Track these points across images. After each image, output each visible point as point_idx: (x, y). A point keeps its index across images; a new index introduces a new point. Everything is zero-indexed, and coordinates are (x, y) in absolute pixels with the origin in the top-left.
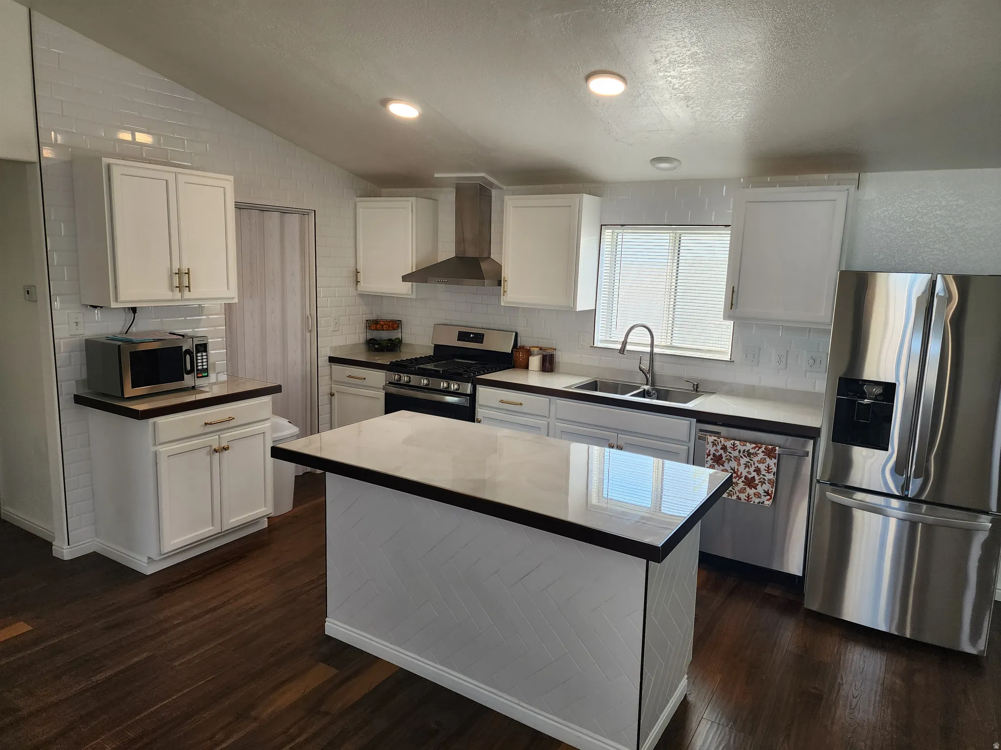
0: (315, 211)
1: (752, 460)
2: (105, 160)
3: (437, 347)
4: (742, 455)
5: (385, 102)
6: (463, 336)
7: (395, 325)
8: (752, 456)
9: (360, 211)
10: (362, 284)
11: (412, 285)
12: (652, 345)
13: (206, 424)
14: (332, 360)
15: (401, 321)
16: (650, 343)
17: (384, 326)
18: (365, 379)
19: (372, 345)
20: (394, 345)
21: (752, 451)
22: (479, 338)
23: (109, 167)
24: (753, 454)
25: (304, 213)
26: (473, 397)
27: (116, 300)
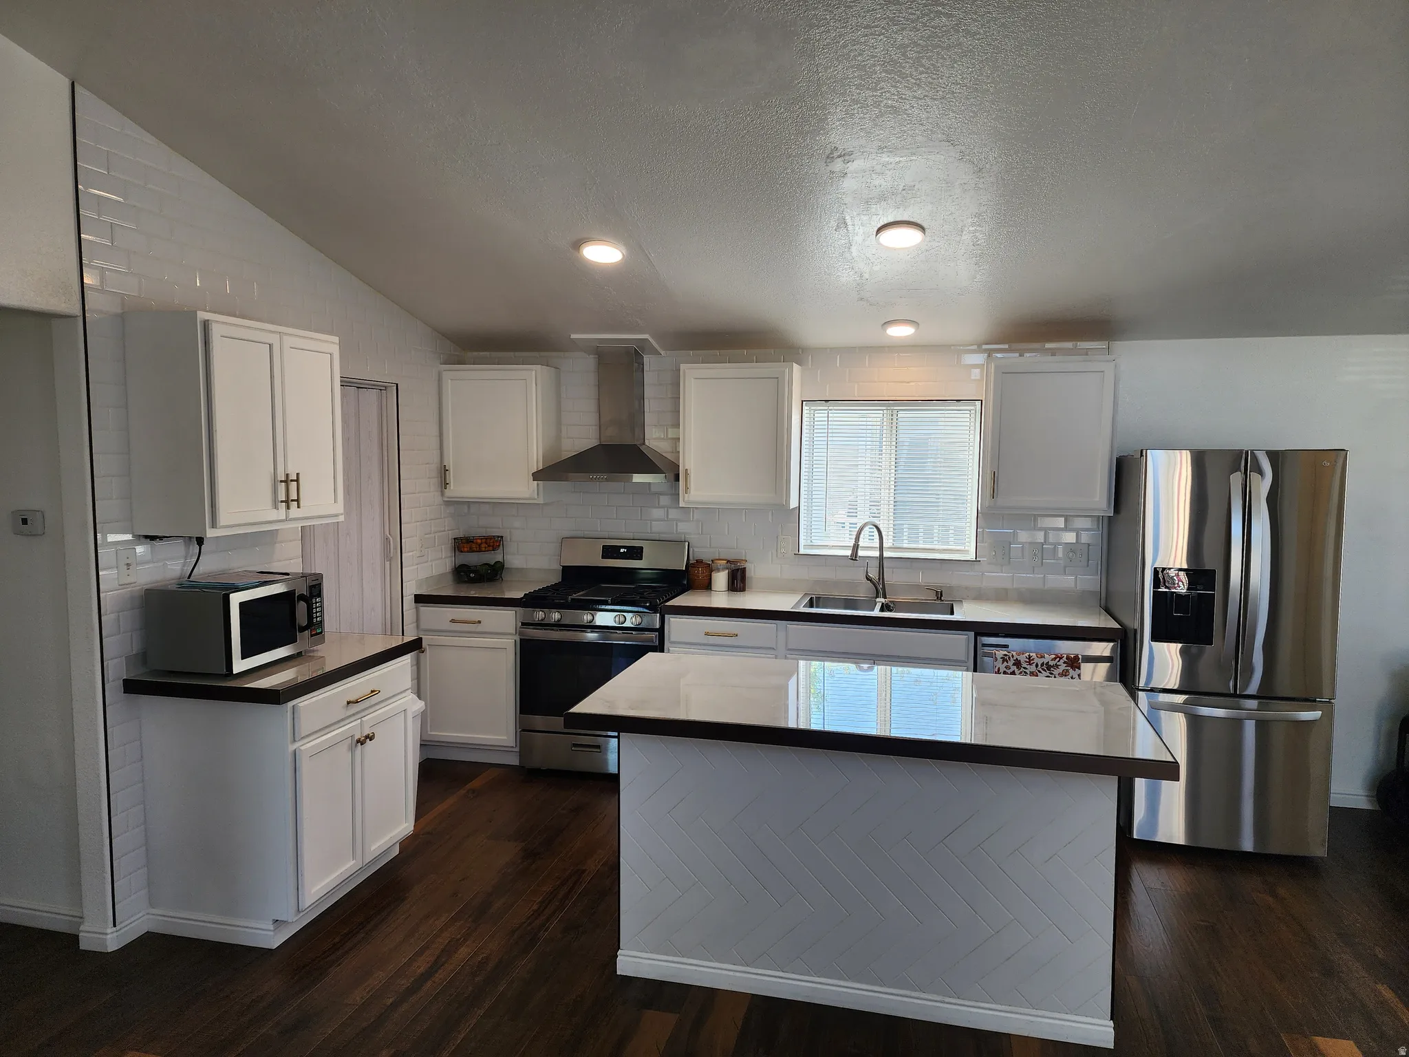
0: (397, 384)
1: (1052, 674)
2: (202, 315)
3: (567, 570)
4: (1040, 669)
5: (578, 245)
6: (610, 552)
7: (494, 543)
8: (1052, 669)
9: (448, 386)
10: (452, 488)
11: (538, 485)
12: (881, 548)
13: (348, 703)
14: (419, 599)
15: (502, 537)
16: (878, 546)
17: (483, 546)
18: (479, 622)
19: (462, 573)
20: (494, 573)
21: (1051, 663)
22: (635, 553)
23: (206, 324)
24: (1053, 666)
25: (382, 388)
26: (661, 631)
27: (214, 525)
